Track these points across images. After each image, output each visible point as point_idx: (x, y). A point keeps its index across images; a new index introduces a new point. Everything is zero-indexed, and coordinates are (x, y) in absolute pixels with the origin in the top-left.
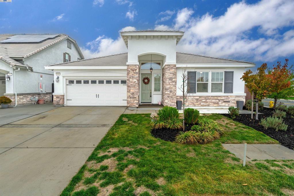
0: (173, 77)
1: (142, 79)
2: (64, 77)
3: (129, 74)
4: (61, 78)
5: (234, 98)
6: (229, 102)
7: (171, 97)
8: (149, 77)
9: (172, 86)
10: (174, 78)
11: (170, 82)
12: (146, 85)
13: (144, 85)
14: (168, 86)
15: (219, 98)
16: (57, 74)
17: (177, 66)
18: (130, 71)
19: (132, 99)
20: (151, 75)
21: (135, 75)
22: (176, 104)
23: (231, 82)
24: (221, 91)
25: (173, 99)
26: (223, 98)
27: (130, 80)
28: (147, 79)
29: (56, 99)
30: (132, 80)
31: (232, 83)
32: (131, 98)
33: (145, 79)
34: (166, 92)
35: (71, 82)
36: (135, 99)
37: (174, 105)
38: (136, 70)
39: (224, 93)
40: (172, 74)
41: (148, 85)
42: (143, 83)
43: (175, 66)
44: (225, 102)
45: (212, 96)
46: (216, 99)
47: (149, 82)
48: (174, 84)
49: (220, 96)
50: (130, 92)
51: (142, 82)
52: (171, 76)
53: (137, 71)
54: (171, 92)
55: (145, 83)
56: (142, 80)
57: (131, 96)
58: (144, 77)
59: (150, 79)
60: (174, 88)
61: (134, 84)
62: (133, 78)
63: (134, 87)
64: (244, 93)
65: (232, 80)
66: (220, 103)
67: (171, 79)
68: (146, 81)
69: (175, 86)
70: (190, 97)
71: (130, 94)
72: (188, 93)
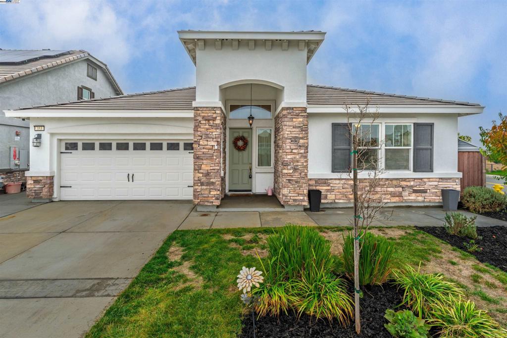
0: (301, 136)
1: (233, 139)
2: (52, 134)
3: (199, 129)
4: (46, 137)
5: (436, 183)
6: (425, 191)
7: (297, 182)
8: (246, 135)
9: (298, 157)
10: (302, 138)
11: (293, 147)
12: (241, 153)
13: (236, 152)
14: (289, 157)
15: (403, 183)
16: (36, 128)
17: (309, 111)
18: (202, 122)
19: (204, 187)
20: (250, 130)
21: (211, 130)
22: (306, 198)
23: (429, 147)
24: (406, 168)
25: (300, 187)
26: (412, 183)
27: (201, 143)
28: (243, 138)
29: (33, 186)
30: (206, 143)
31: (431, 150)
32: (202, 184)
33: (238, 140)
34: (285, 171)
35: (72, 146)
36: (212, 187)
37: (303, 200)
38: (214, 119)
39: (414, 171)
40: (297, 130)
41: (245, 153)
42: (234, 149)
43: (304, 110)
44: (415, 191)
45: (387, 179)
46: (396, 186)
47: (246, 147)
48: (302, 151)
49: (404, 180)
50: (201, 171)
51: (232, 145)
52: (296, 133)
53: (218, 122)
54: (295, 169)
55: (239, 149)
56: (231, 142)
57: (204, 179)
58: (236, 135)
59: (249, 139)
60: (303, 160)
61: (211, 152)
62: (207, 137)
63: (211, 158)
64: (456, 171)
65: (432, 144)
66: (405, 194)
67: (295, 140)
68: (240, 143)
69: (306, 157)
70: (337, 182)
71: (201, 175)
72: (333, 171)
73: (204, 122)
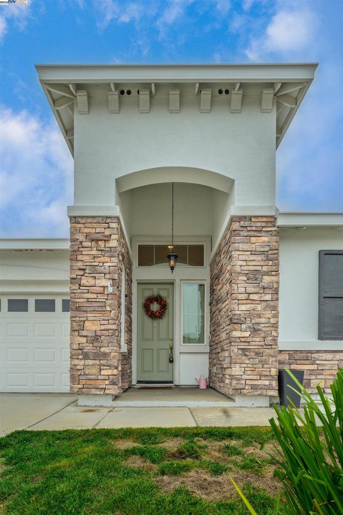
0: (265, 269)
1: (142, 301)
3: (79, 257)
7: (257, 354)
8: (163, 294)
9: (259, 307)
10: (267, 273)
11: (251, 289)
12: (155, 323)
13: (148, 320)
14: (243, 307)
18: (85, 244)
19: (90, 362)
20: (170, 287)
21: (102, 259)
22: (275, 384)
25: (264, 363)
27: (84, 281)
28: (159, 299)
30: (92, 282)
32: (86, 356)
33: (152, 302)
34: (236, 334)
37: (269, 387)
38: (107, 239)
40: (259, 258)
41: (163, 322)
42: (146, 318)
43: (272, 220)
47: (164, 312)
48: (268, 297)
50: (84, 333)
51: (142, 311)
52: (256, 263)
53: (114, 243)
54: (255, 331)
55: (153, 316)
56: (141, 306)
57: (89, 348)
58: (148, 294)
59: (169, 301)
60: (268, 313)
61: (101, 298)
62: (95, 271)
63: (101, 309)
67: (254, 276)
68: (155, 307)
69: (275, 308)
70: (329, 356)
71: (84, 340)
72: (321, 337)
73: (88, 244)
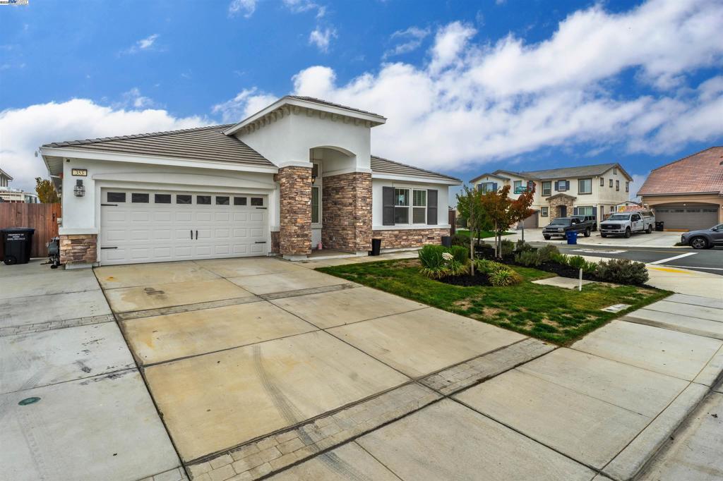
0: (368, 196)
2: (97, 181)
3: (295, 186)
4: (89, 184)
5: (438, 232)
6: (433, 238)
7: (365, 233)
9: (366, 212)
10: (368, 198)
11: (363, 205)
14: (360, 212)
15: (423, 233)
16: (75, 173)
17: (373, 176)
18: (298, 180)
19: (300, 239)
21: (305, 188)
22: (371, 245)
23: (435, 207)
24: (424, 222)
25: (367, 236)
26: (427, 233)
27: (297, 199)
29: (70, 248)
30: (301, 199)
31: (436, 209)
32: (298, 236)
34: (358, 224)
35: (116, 197)
36: (306, 238)
37: (369, 247)
38: (307, 178)
39: (428, 224)
40: (366, 191)
43: (370, 175)
44: (429, 238)
45: (414, 230)
46: (419, 235)
48: (369, 208)
49: (423, 230)
50: (297, 224)
52: (365, 193)
53: (310, 181)
54: (364, 223)
57: (299, 232)
60: (369, 215)
61: (305, 207)
62: (302, 193)
63: (304, 212)
64: (447, 224)
65: (436, 205)
66: (424, 240)
67: (364, 199)
69: (371, 213)
70: (386, 232)
71: (297, 228)
72: (384, 225)
73: (299, 180)
